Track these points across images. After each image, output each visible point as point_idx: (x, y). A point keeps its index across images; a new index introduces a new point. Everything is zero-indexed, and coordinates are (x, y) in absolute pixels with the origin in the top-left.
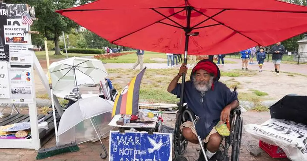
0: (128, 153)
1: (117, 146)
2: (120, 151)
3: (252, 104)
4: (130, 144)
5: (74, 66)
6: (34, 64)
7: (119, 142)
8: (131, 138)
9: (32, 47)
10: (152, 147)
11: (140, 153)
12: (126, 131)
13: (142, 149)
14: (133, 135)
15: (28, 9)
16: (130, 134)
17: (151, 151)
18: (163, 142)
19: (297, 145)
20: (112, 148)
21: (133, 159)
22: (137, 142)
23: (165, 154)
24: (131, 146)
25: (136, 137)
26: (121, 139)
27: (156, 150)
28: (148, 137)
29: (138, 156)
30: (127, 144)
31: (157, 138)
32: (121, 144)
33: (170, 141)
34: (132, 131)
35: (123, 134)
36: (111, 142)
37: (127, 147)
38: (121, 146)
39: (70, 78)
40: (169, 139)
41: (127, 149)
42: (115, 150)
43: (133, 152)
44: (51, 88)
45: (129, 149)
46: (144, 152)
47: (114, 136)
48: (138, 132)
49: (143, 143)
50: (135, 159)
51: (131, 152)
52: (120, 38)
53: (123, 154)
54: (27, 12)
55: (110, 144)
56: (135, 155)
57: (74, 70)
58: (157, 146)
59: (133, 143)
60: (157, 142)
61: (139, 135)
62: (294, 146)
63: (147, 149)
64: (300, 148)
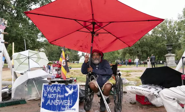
0: (53, 97)
1: (46, 93)
2: (49, 95)
3: (136, 82)
4: (55, 91)
5: (29, 57)
6: (4, 51)
7: (48, 90)
8: (55, 87)
9: (4, 41)
10: (68, 93)
11: (60, 97)
12: (53, 84)
13: (62, 94)
14: (57, 86)
15: (3, 21)
16: (55, 85)
17: (67, 95)
18: (74, 89)
19: (153, 94)
20: (43, 94)
21: (56, 100)
22: (58, 90)
23: (75, 96)
24: (55, 92)
25: (58, 87)
26: (49, 88)
27: (70, 95)
28: (65, 87)
29: (59, 99)
30: (53, 91)
31: (71, 87)
32: (49, 91)
33: (78, 89)
34: (56, 83)
35: (51, 85)
36: (43, 90)
37: (53, 93)
38: (49, 93)
39: (25, 64)
40: (77, 87)
41: (52, 94)
42: (45, 95)
43: (56, 96)
44: (13, 67)
45: (54, 94)
46: (63, 96)
47: (45, 86)
48: (60, 84)
49: (62, 90)
50: (57, 100)
51: (55, 96)
52: (55, 40)
53: (50, 98)
54: (3, 22)
55: (43, 91)
56: (57, 98)
57: (29, 59)
58: (70, 92)
59: (56, 90)
60: (70, 89)
61: (60, 86)
62: (152, 94)
63: (64, 94)
64: (155, 95)
